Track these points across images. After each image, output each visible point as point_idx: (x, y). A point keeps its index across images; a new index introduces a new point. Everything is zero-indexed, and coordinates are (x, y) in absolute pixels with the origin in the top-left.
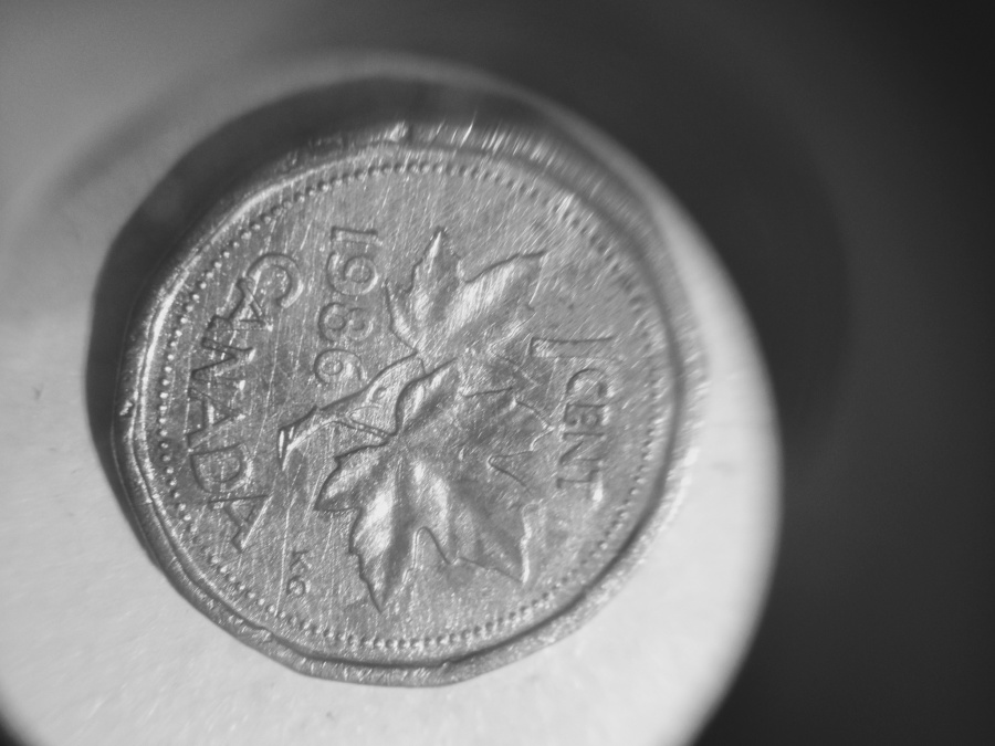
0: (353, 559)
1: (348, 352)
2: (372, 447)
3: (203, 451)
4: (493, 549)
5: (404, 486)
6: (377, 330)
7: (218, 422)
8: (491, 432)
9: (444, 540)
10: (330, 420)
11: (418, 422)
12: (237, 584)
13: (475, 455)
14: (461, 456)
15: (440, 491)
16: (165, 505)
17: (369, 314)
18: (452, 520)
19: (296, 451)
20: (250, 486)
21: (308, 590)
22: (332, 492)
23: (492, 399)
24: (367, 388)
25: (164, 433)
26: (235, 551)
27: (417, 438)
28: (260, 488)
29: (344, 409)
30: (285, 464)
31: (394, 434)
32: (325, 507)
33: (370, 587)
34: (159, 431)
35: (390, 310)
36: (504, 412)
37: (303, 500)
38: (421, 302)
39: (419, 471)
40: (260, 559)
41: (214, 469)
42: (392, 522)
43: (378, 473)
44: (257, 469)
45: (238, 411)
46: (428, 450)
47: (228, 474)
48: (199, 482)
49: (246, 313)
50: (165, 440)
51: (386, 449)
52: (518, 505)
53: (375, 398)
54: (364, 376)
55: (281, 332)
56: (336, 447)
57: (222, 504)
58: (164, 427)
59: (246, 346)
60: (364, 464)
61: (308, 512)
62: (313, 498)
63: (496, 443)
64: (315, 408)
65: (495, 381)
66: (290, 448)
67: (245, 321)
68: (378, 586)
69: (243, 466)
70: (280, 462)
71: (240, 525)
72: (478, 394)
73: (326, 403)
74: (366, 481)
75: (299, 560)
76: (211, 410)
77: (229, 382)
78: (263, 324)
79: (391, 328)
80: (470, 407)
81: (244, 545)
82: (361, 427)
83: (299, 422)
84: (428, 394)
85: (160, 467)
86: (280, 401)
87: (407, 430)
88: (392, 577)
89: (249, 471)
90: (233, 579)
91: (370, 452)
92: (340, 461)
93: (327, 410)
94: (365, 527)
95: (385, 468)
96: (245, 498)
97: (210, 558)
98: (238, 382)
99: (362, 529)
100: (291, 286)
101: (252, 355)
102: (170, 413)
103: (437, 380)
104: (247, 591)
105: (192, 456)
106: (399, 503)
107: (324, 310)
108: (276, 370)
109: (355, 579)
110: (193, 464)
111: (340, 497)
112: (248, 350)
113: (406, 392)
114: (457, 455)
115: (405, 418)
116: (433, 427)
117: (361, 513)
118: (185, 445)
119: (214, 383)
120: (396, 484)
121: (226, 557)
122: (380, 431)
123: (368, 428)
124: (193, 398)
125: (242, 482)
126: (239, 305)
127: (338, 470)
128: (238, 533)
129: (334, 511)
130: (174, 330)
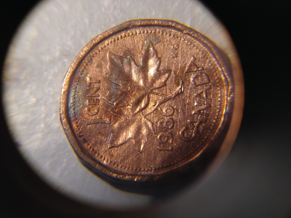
0: (159, 56)
1: (164, 116)
2: (156, 89)
3: (206, 84)
4: (118, 62)
5: (145, 78)
6: (157, 122)
7: (202, 93)
8: (121, 95)
9: (133, 63)
10: (169, 96)
11: (142, 97)
12: (194, 46)
13: (125, 88)
14: (129, 88)
15: (135, 77)
16: (217, 68)
17: (159, 127)
18: (131, 69)
19: (178, 86)
20: (191, 75)
21: (172, 46)
22: (167, 75)
23: (120, 105)
24: (158, 106)
25: (219, 88)
26: (195, 56)
27: (143, 92)
28: (188, 75)
29: (165, 99)
30: (181, 82)
31: (149, 93)
32: (169, 71)
33: (154, 48)
34: (220, 89)
35: (153, 128)
36: (117, 102)
37: (175, 72)
38: (144, 131)
39: (141, 83)
40: (187, 54)
41: (203, 80)
42: (148, 67)
43: (153, 81)
44: (189, 80)
45: (196, 96)
46: (139, 88)
47: (198, 78)
48: (207, 75)
49: (196, 124)
50: (218, 86)
51: (152, 88)
52: (111, 75)
53: (156, 103)
54: (159, 109)
55: (185, 120)
56: (166, 88)
57: (199, 69)
58: (218, 90)
59: (195, 115)
60: (157, 84)
61: (173, 69)
62: (172, 73)
63: (119, 92)
64: (173, 99)
65: (121, 110)
66: (180, 87)
67: (196, 122)
68: (151, 49)
69: (194, 81)
70: (183, 83)
71: (193, 64)
72: (125, 106)
73: (170, 101)
74: (157, 79)
75: (175, 55)
76: (204, 96)
77: (199, 104)
78: (191, 122)
79: (153, 124)
80: (128, 102)
81: (192, 58)
82: (159, 94)
83: (178, 94)
84: (140, 105)
85: (220, 79)
86: (184, 100)
87: (146, 94)
88: (147, 51)
89: (192, 79)
90: (195, 47)
91: (156, 87)
92: (165, 84)
93: (170, 99)
94: (156, 66)
95: (151, 83)
96: (193, 71)
97: (203, 53)
98: (197, 104)
99: (157, 65)
100: (183, 133)
101: (193, 112)
102: (217, 94)
103: (138, 109)
104: (191, 44)
105: (209, 83)
106: (147, 73)
107: (172, 127)
108: (186, 109)
109: (159, 50)
110: (209, 80)
111: (164, 74)
112: (195, 114)
113: (147, 105)
114: (130, 88)
115: (146, 97)
116: (138, 96)
117: (158, 69)
118: (212, 86)
119: (204, 104)
120: (148, 79)
121: (198, 54)
122: (154, 94)
123: (157, 94)
124: (210, 99)
125: (194, 76)
126: (198, 126)
127: (166, 81)
128: (194, 61)
129: (166, 70)
130: (218, 118)
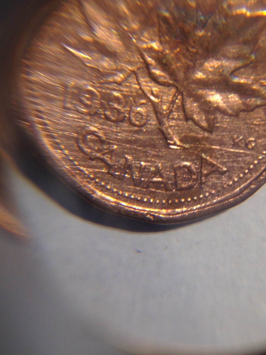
0: (242, 115)
2: (183, 101)
3: (175, 184)
4: (249, 34)
5: (206, 84)
6: (120, 91)
7: (161, 176)
8: (182, 30)
9: (239, 64)
10: (166, 122)
11: (172, 74)
12: (245, 174)
13: (194, 42)
14: (194, 50)
15: (211, 64)
16: (200, 204)
17: (111, 95)
18: (228, 58)
19: (181, 141)
20: (196, 164)
21: (253, 139)
22: (204, 124)
23: (164, 26)
24: (150, 100)
25: (164, 201)
26: (227, 174)
28: (197, 159)
29: (161, 114)
30: (186, 146)
31: (177, 88)
32: (211, 129)
33: (258, 106)
34: (162, 203)
35: (109, 83)
37: (207, 139)
38: (106, 64)
39: (200, 75)
41: (184, 180)
42: (225, 92)
43: (198, 98)
44: (187, 160)
45: (157, 167)
46: (189, 69)
47: (188, 174)
48: (190, 187)
49: (107, 158)
50: (167, 201)
51: (185, 93)
52: (226, 16)
53: (156, 96)
54: (143, 101)
55: (118, 142)
56: (181, 120)
57: (203, 178)
58: (161, 201)
59: (124, 160)
60: (192, 106)
61: (213, 136)
62: (206, 134)
63: (187, 28)
64: (159, 129)
66: (178, 143)
67: (111, 158)
68: (259, 102)
69: (185, 166)
70: (185, 149)
71: (215, 171)
72: (160, 37)
73: (157, 123)
74: (201, 105)
75: (237, 143)
76: (155, 179)
77: (141, 169)
78: (113, 150)
79: (119, 84)
80: (167, 42)
81: (225, 169)
82: (171, 105)
83: (165, 137)
84: (157, 67)
85: (180, 205)
86: (154, 146)
87: (175, 80)
88: (254, 94)
89: (188, 164)
90: (241, 175)
91: (186, 102)
92: (188, 118)
93: (160, 123)
94: (226, 108)
95: (195, 95)
96: (201, 167)
97: (228, 185)
98: (142, 165)
100: (93, 133)
101: (129, 157)
102: (154, 198)
103: (149, 59)
104: (249, 168)
105: (177, 190)
106: (215, 88)
107: (107, 118)
108: (137, 146)
109: (252, 114)
110: (182, 189)
111: (207, 120)
112: (126, 159)
113: (154, 79)
114: (192, 52)
116: (176, 65)
117: (218, 109)
118: (170, 192)
119: (142, 176)
120: (205, 89)
121: (230, 178)
122: (175, 96)
123: (173, 102)
124: (148, 187)
125: (193, 168)
126: (103, 160)
127: (193, 120)
128: (219, 171)
129: (214, 123)
130: (113, 192)
